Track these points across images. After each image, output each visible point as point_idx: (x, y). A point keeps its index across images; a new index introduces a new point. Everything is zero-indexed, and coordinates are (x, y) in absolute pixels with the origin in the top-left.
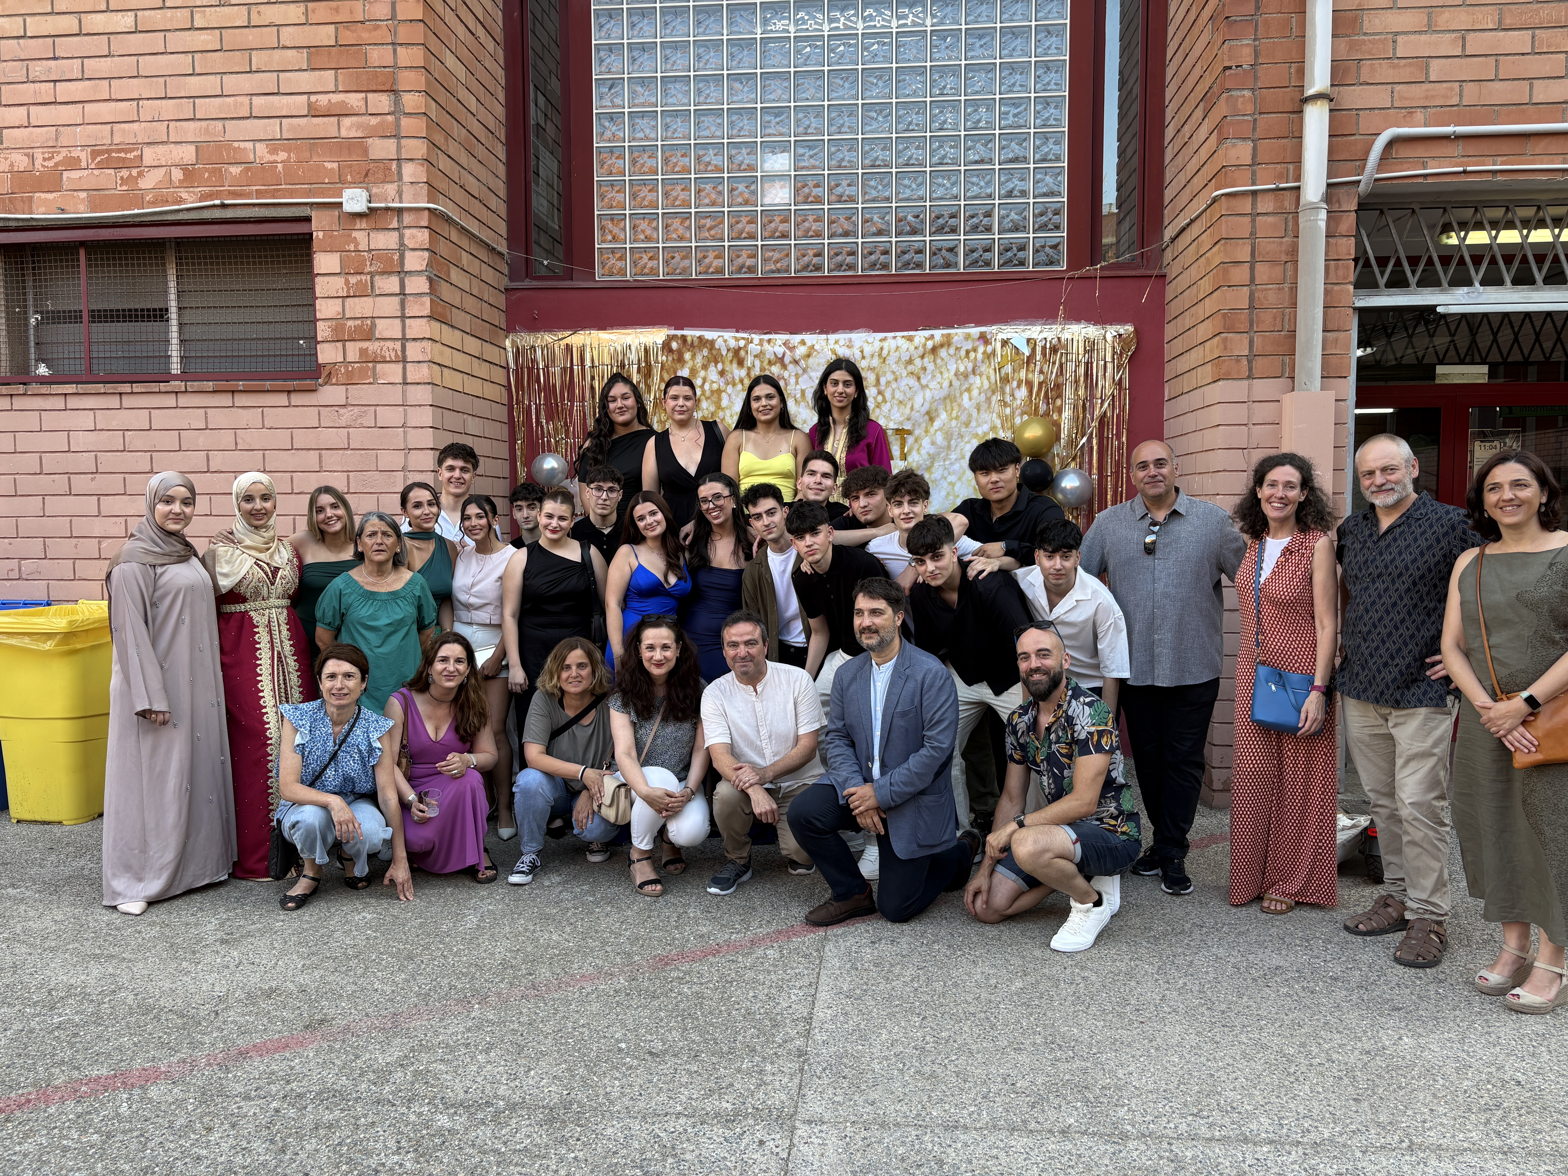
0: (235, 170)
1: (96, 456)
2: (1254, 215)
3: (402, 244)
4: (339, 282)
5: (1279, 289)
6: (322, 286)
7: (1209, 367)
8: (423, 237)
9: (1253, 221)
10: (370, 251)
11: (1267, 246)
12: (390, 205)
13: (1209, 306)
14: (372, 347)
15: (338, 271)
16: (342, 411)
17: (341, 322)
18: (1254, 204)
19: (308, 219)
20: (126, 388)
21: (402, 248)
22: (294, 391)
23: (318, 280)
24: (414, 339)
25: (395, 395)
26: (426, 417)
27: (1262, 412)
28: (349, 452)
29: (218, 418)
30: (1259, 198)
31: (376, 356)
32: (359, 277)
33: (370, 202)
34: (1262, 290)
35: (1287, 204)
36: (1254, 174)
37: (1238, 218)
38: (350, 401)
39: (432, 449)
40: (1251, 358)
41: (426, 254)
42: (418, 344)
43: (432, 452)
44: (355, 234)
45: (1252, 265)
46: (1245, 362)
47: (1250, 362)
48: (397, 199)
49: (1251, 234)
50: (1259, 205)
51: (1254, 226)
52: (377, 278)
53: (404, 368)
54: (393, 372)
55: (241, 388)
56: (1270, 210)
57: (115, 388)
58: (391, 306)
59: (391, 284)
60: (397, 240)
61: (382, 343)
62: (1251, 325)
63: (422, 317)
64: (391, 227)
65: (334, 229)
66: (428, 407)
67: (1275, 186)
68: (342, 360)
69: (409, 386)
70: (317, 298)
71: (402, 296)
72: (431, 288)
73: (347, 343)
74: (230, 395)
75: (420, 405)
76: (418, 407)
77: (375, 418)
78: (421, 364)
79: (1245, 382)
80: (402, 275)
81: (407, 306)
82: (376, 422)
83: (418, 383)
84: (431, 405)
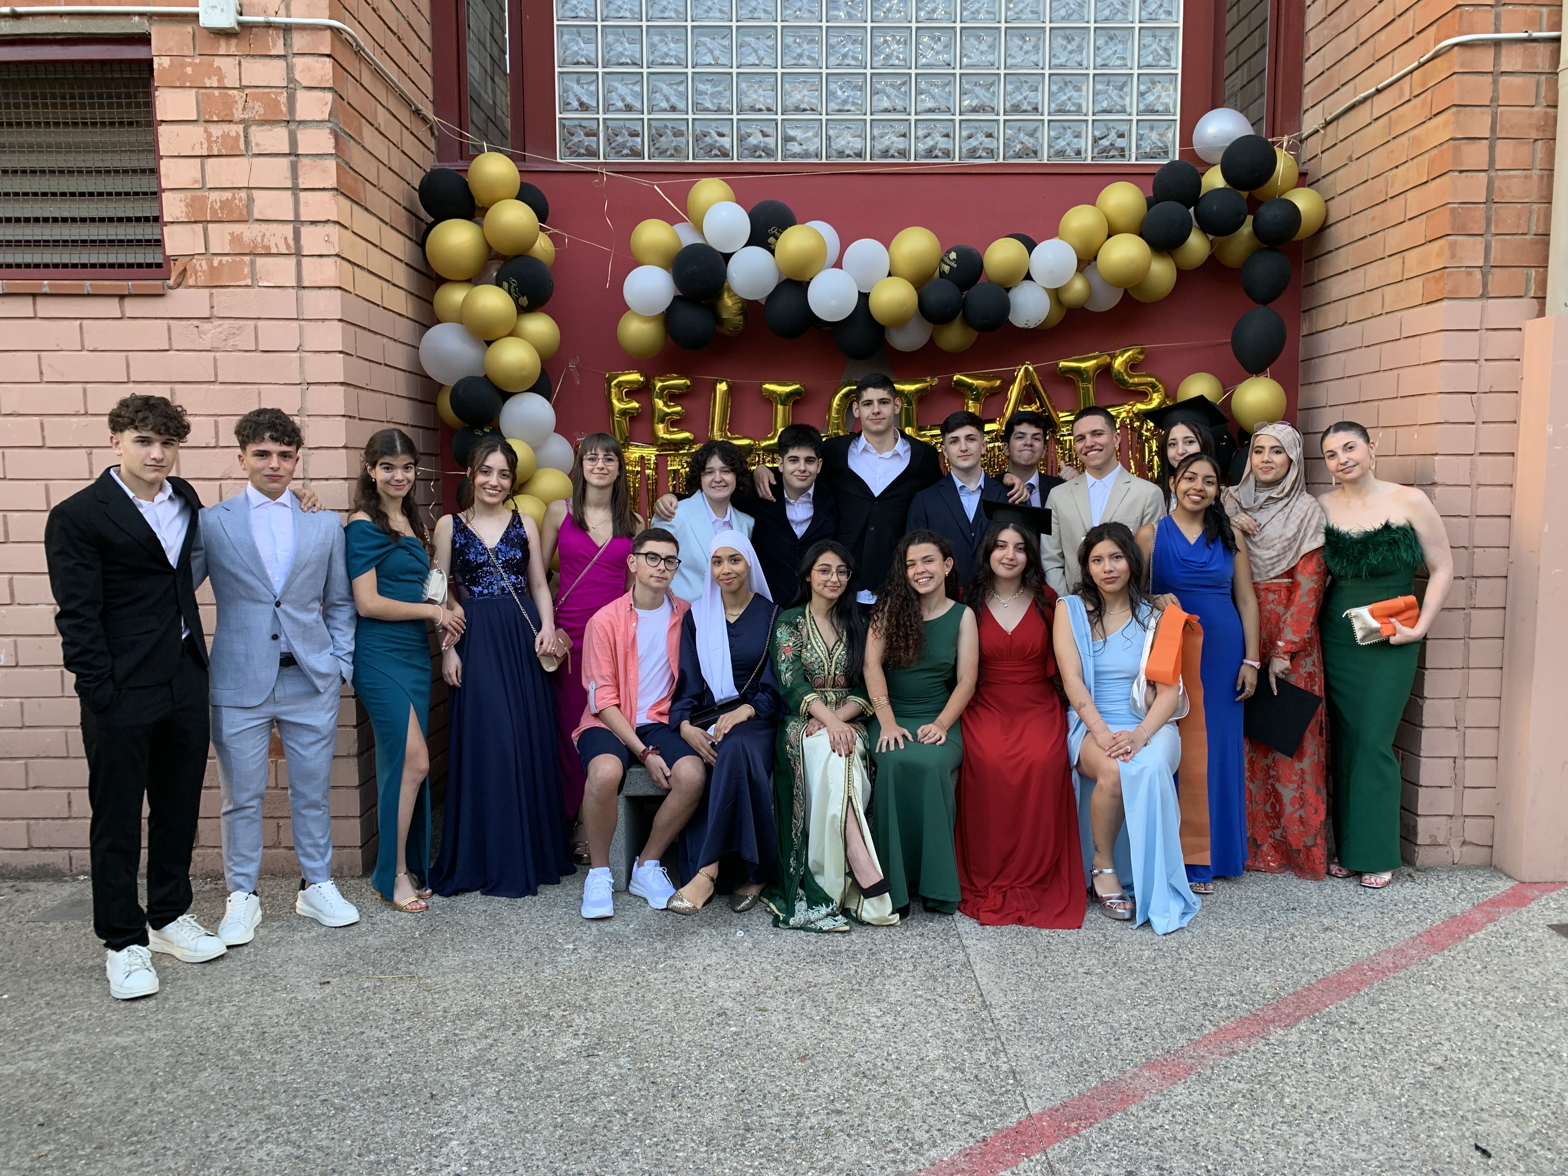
2: (1497, 74)
3: (291, 79)
4: (197, 132)
5: (1526, 177)
6: (169, 140)
7: (1419, 282)
8: (323, 70)
9: (1495, 82)
10: (242, 88)
11: (1511, 118)
12: (272, 19)
13: (1415, 202)
14: (249, 232)
15: (194, 118)
16: (204, 326)
17: (199, 193)
18: (1497, 58)
19: (144, 39)
21: (291, 87)
22: (130, 296)
23: (162, 129)
24: (313, 223)
25: (286, 304)
26: (333, 336)
27: (1499, 344)
28: (217, 387)
29: (11, 334)
30: (1504, 51)
31: (255, 247)
32: (226, 127)
33: (241, 14)
34: (1505, 178)
35: (1539, 60)
36: (1497, 17)
37: (1475, 77)
38: (216, 313)
39: (342, 384)
40: (1486, 270)
41: (329, 96)
42: (319, 228)
43: (343, 388)
44: (218, 62)
45: (1492, 140)
46: (1478, 275)
47: (1484, 275)
48: (282, 11)
49: (1491, 101)
50: (1503, 60)
51: (1495, 90)
52: (253, 129)
53: (299, 265)
54: (282, 270)
55: (46, 290)
56: (1518, 68)
58: (277, 171)
59: (276, 139)
60: (284, 73)
61: (264, 227)
62: (1488, 225)
63: (324, 189)
64: (273, 52)
65: (186, 53)
66: (336, 323)
67: (1526, 35)
68: (203, 251)
69: (306, 291)
70: (161, 157)
71: (293, 158)
72: (337, 146)
73: (210, 226)
74: (30, 300)
75: (323, 320)
76: (320, 323)
77: (256, 338)
78: (324, 259)
79: (1478, 303)
80: (293, 126)
81: (301, 172)
82: (257, 344)
83: (320, 288)
84: (340, 320)
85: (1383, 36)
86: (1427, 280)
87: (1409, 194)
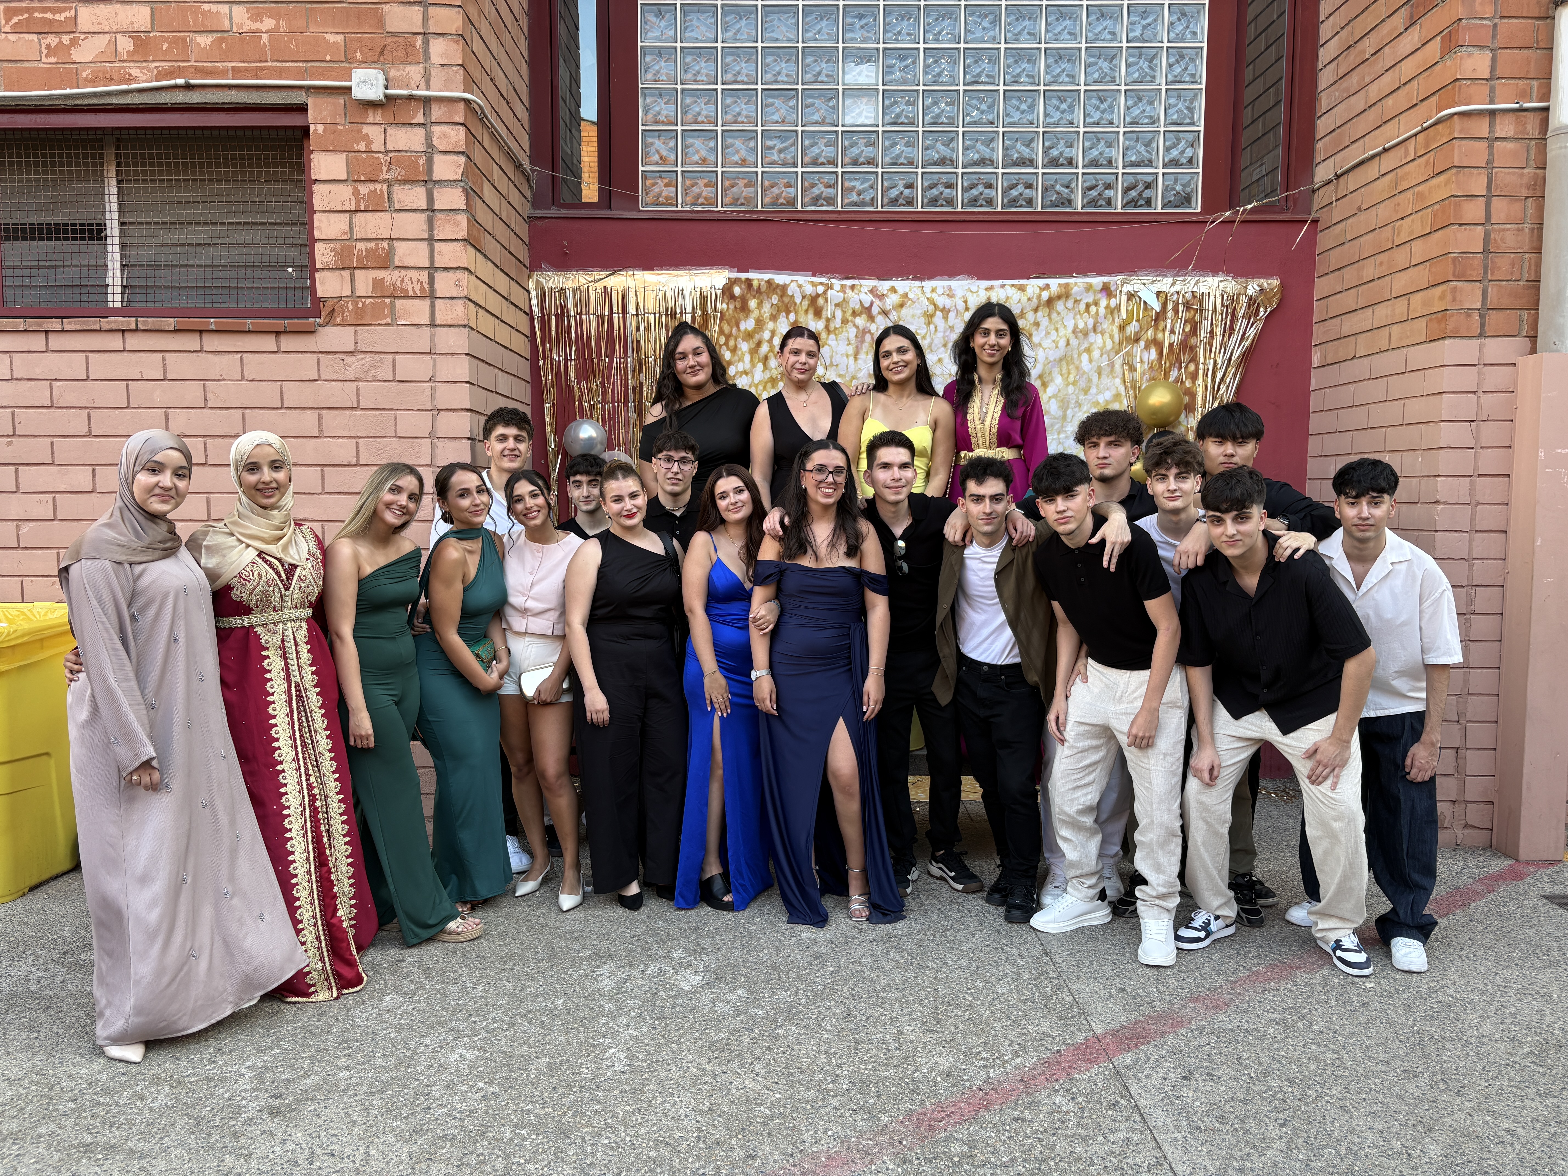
0: (204, 40)
1: (13, 414)
2: (1492, 140)
3: (429, 145)
4: (346, 191)
5: (1518, 230)
6: (321, 196)
7: (1423, 323)
8: (458, 136)
9: (1490, 147)
10: (386, 152)
11: (1505, 178)
12: (414, 92)
13: (1419, 251)
14: (390, 277)
15: (344, 177)
16: (349, 359)
17: (348, 243)
18: (1492, 126)
19: (302, 109)
20: (55, 324)
21: (430, 150)
22: (286, 332)
23: (317, 188)
24: (445, 269)
25: (420, 340)
26: (462, 369)
27: (1496, 378)
28: (358, 413)
29: (179, 366)
30: (1498, 119)
31: (395, 290)
32: (372, 186)
33: (387, 88)
34: (1500, 231)
35: (1529, 127)
36: (1492, 90)
37: (1472, 142)
38: (360, 347)
39: (468, 410)
40: (1483, 312)
41: (462, 159)
42: (451, 274)
43: (469, 414)
44: (366, 129)
45: (1488, 199)
46: (1476, 317)
47: (1482, 317)
48: (423, 85)
49: (1487, 163)
50: (1498, 128)
51: (1491, 154)
52: (396, 188)
53: (432, 307)
54: (419, 311)
55: (213, 327)
56: (1511, 134)
57: (40, 325)
58: (415, 225)
59: (416, 196)
60: (423, 139)
61: (403, 273)
62: (1485, 272)
63: (456, 240)
64: (414, 121)
65: (338, 121)
66: (464, 356)
67: (1517, 106)
68: (349, 293)
69: (438, 328)
70: (315, 212)
71: (429, 213)
72: (467, 203)
73: (356, 272)
74: (197, 336)
75: (452, 354)
76: (449, 357)
77: (394, 369)
78: (454, 301)
79: (1476, 342)
80: (430, 185)
81: (436, 225)
82: (394, 375)
83: (450, 326)
84: (467, 354)
85: (1390, 101)
86: (1431, 320)
87: (1413, 243)
